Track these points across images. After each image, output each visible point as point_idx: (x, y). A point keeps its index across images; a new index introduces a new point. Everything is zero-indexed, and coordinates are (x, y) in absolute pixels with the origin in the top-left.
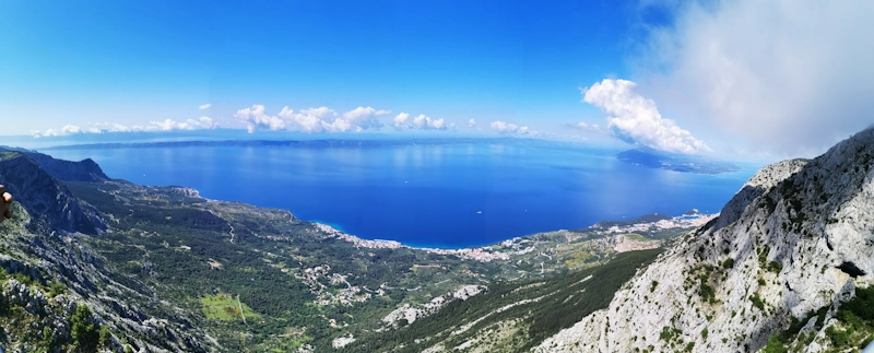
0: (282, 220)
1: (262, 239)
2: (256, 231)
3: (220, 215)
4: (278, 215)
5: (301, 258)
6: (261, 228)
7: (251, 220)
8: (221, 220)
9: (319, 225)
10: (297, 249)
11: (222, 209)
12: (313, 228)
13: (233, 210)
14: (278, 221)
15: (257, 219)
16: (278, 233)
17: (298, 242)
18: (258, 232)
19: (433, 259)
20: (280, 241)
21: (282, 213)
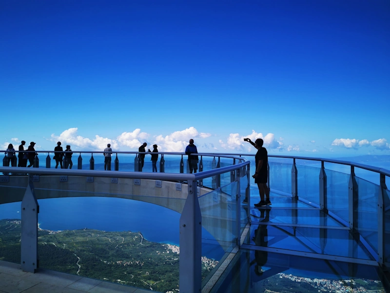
0: (133, 243)
1: (111, 266)
2: (105, 258)
3: (65, 246)
4: (128, 238)
5: (151, 282)
6: (111, 253)
7: (100, 246)
8: (66, 252)
9: (170, 246)
10: (147, 273)
11: (67, 239)
12: (164, 249)
13: (80, 239)
14: (128, 244)
15: (107, 244)
16: (128, 258)
17: (149, 265)
18: (107, 258)
19: (286, 286)
20: (131, 266)
21: (132, 236)
